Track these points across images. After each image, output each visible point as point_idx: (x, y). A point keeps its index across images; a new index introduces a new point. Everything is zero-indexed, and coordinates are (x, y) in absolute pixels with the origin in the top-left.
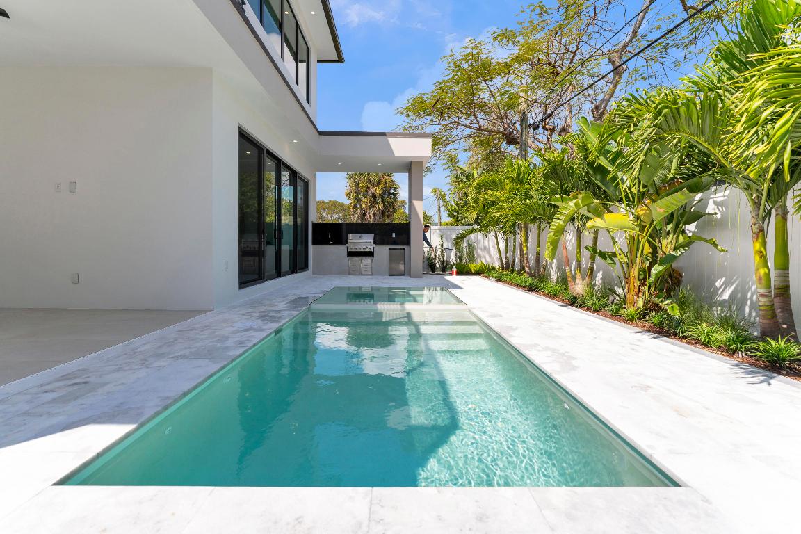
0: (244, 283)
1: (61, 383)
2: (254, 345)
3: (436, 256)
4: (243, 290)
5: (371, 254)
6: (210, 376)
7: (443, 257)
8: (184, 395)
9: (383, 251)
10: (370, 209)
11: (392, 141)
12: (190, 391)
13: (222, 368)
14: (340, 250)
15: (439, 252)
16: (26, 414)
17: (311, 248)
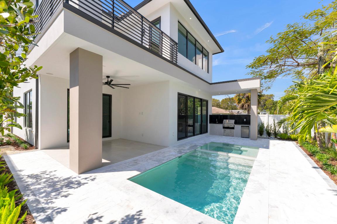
0: (179, 139)
1: (133, 162)
2: (170, 160)
3: (271, 128)
4: (179, 141)
5: (233, 128)
6: (156, 167)
7: (275, 130)
8: (149, 169)
9: (238, 127)
10: (246, 103)
11: (240, 83)
12: (151, 169)
13: (160, 165)
14: (221, 126)
15: (272, 128)
16: (127, 167)
17: (209, 124)
